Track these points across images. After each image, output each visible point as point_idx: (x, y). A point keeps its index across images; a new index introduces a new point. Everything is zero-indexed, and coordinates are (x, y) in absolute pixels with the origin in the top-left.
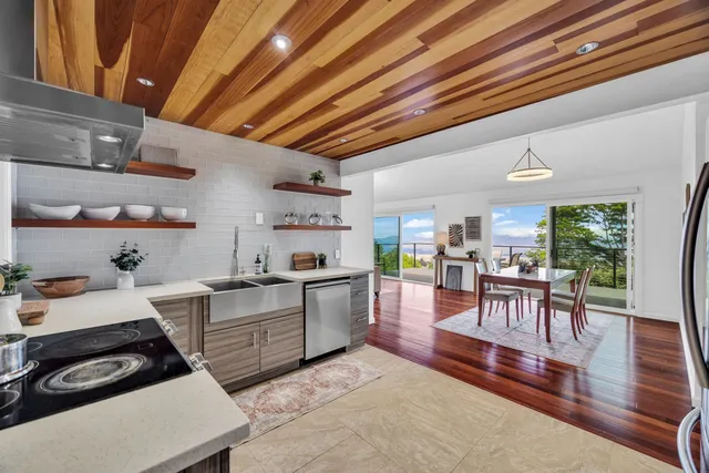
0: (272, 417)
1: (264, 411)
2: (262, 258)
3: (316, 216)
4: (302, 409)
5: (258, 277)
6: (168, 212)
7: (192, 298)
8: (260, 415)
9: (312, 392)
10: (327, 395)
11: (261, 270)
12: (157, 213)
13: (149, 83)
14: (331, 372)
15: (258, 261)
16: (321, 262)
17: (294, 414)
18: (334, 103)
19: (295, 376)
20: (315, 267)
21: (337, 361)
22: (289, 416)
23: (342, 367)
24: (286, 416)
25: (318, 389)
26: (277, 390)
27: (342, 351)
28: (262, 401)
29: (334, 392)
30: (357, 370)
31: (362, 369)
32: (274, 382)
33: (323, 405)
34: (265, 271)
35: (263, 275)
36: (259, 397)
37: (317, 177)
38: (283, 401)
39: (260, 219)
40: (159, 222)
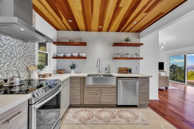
0: (97, 120)
1: (96, 117)
2: (107, 68)
3: (127, 54)
4: (108, 122)
5: (106, 74)
6: (81, 55)
7: (81, 77)
8: (94, 118)
9: (114, 117)
10: (119, 121)
11: (107, 72)
12: (79, 55)
13: (71, 21)
14: (126, 113)
15: (106, 69)
16: (130, 71)
17: (103, 122)
18: (120, 6)
19: (112, 110)
20: (127, 73)
21: (131, 110)
22: (102, 122)
23: (131, 113)
24: (101, 122)
25: (117, 117)
26: (104, 112)
27: (135, 106)
28: (98, 113)
29: (123, 121)
30: (138, 117)
31: (140, 117)
32: (105, 109)
33: (115, 124)
34: (109, 73)
35: (108, 74)
36: (98, 112)
37: (127, 40)
38: (104, 116)
39: (107, 56)
40: (79, 57)
